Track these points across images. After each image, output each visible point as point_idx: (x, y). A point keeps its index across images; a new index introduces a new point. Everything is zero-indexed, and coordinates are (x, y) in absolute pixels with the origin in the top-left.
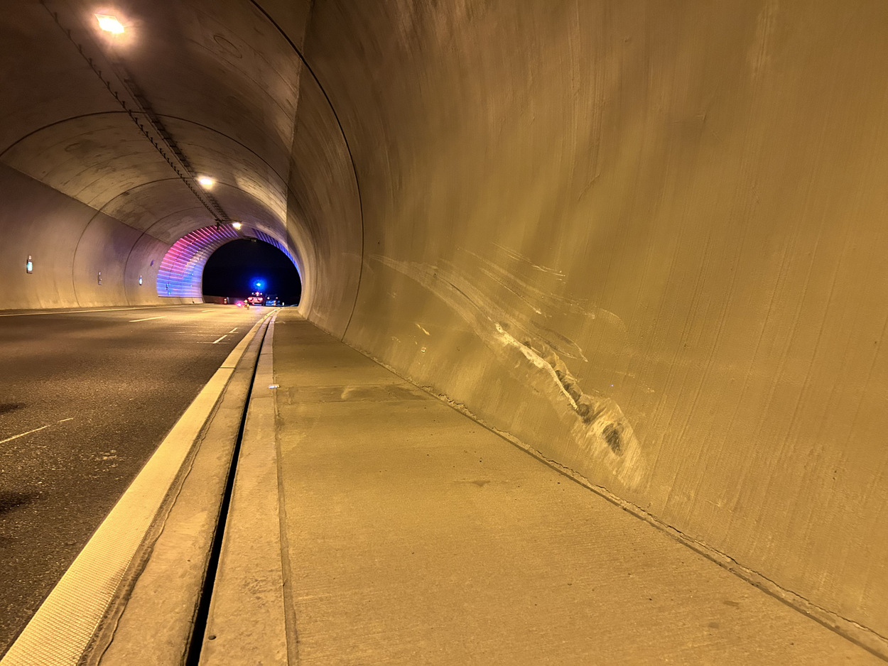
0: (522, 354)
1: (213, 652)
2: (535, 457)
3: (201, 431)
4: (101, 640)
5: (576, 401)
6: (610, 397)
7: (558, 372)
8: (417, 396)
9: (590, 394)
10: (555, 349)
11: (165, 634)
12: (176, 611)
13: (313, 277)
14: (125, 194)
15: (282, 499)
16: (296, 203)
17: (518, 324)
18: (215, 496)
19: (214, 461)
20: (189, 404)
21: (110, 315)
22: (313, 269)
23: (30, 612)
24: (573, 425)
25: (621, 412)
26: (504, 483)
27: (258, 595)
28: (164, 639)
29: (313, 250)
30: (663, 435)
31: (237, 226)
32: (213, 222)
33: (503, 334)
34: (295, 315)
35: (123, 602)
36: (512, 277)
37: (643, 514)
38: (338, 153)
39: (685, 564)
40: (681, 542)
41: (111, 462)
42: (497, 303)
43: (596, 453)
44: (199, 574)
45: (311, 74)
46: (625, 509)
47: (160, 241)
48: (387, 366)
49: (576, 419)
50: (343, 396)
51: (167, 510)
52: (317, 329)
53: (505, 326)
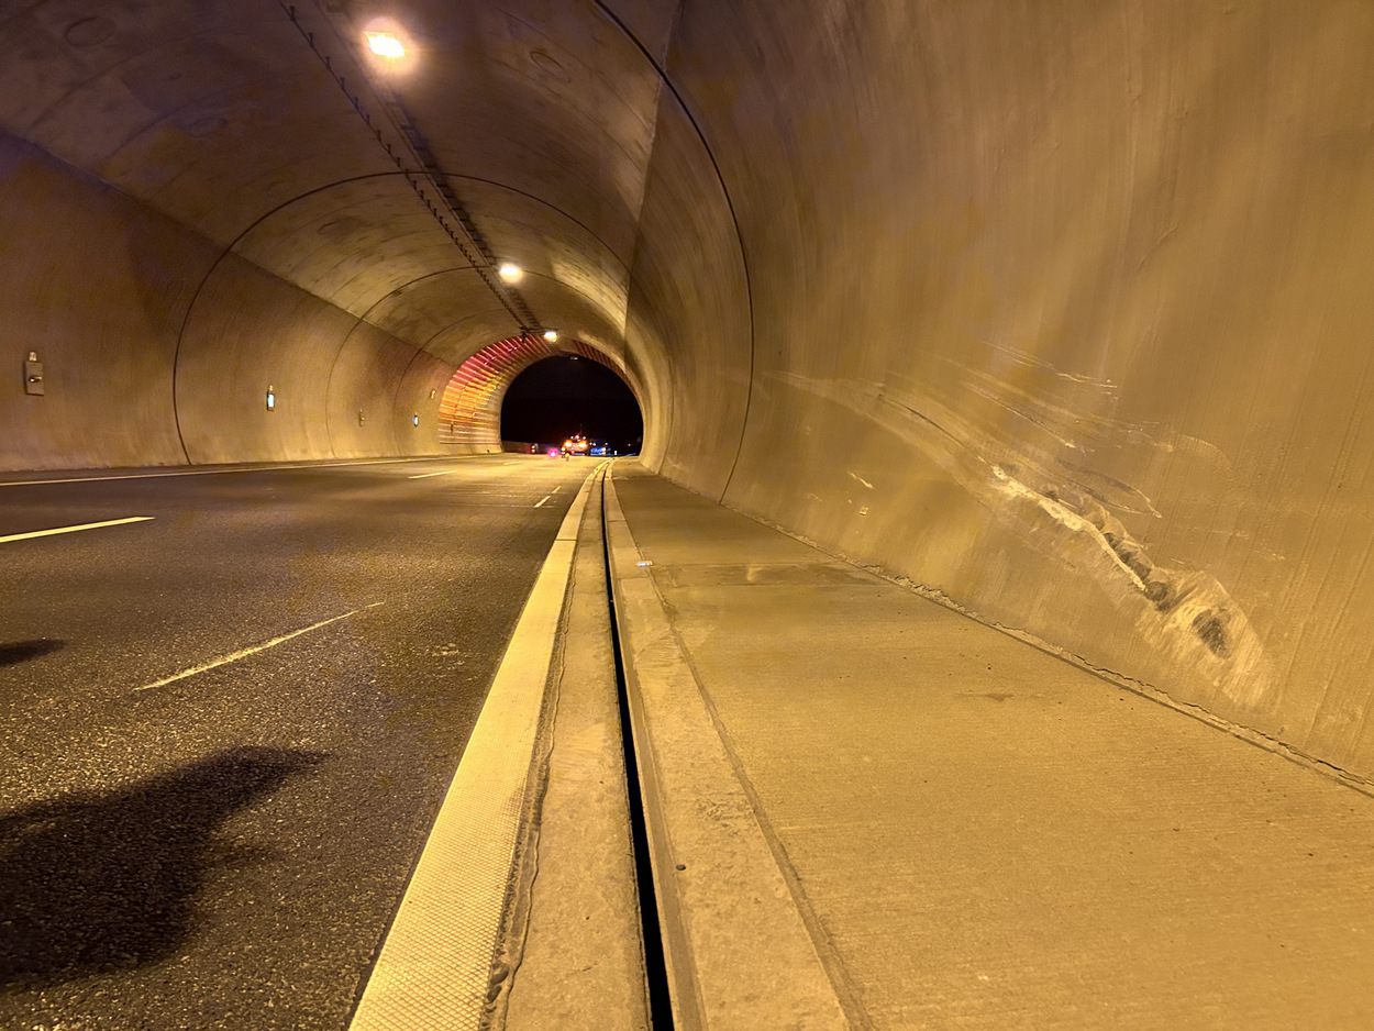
0: (1043, 509)
1: (689, 884)
2: (1074, 665)
3: (560, 621)
4: (523, 869)
5: (1143, 579)
6: (1204, 569)
7: (1109, 537)
8: (860, 579)
9: (1168, 567)
10: (1102, 500)
11: (602, 868)
12: (607, 841)
13: (665, 411)
14: (396, 293)
15: (711, 707)
16: (642, 299)
17: (1034, 466)
18: (608, 704)
19: (591, 658)
20: (530, 586)
21: (380, 469)
22: (666, 398)
23: (422, 833)
24: (1139, 616)
25: (1224, 591)
26: (1033, 697)
27: (724, 822)
28: (603, 873)
29: (665, 367)
30: (1302, 625)
31: (551, 336)
32: (518, 332)
33: (1007, 482)
34: (638, 468)
35: (534, 826)
36: (1021, 393)
37: (1270, 744)
38: (715, 220)
39: (1355, 812)
40: (1342, 783)
41: (455, 658)
42: (994, 433)
43: (1182, 655)
44: (622, 798)
45: (676, 99)
46: (1238, 737)
47: (442, 360)
48: (800, 538)
49: (1144, 606)
50: (750, 578)
51: (550, 720)
52: (676, 486)
53: (1011, 469)
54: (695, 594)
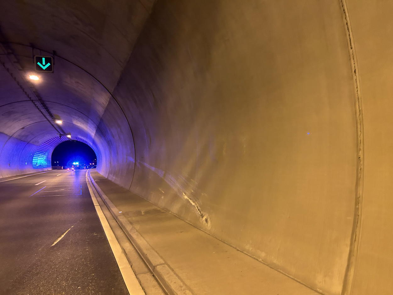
0: (189, 201)
2: (193, 226)
5: (200, 213)
6: (206, 212)
7: (197, 206)
8: (163, 212)
9: (203, 212)
10: (196, 201)
14: (23, 128)
17: (188, 193)
24: (200, 218)
25: (208, 215)
31: (69, 136)
32: (58, 136)
33: (185, 196)
36: (186, 181)
37: (211, 234)
42: (183, 187)
43: (204, 224)
46: (208, 234)
47: (34, 145)
48: (150, 201)
53: (185, 194)
54: (134, 218)
